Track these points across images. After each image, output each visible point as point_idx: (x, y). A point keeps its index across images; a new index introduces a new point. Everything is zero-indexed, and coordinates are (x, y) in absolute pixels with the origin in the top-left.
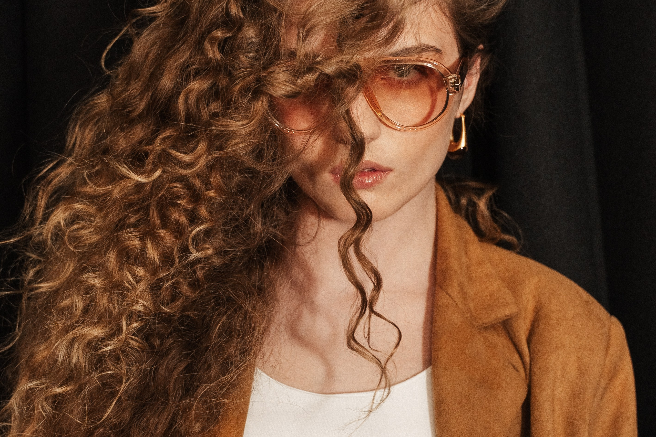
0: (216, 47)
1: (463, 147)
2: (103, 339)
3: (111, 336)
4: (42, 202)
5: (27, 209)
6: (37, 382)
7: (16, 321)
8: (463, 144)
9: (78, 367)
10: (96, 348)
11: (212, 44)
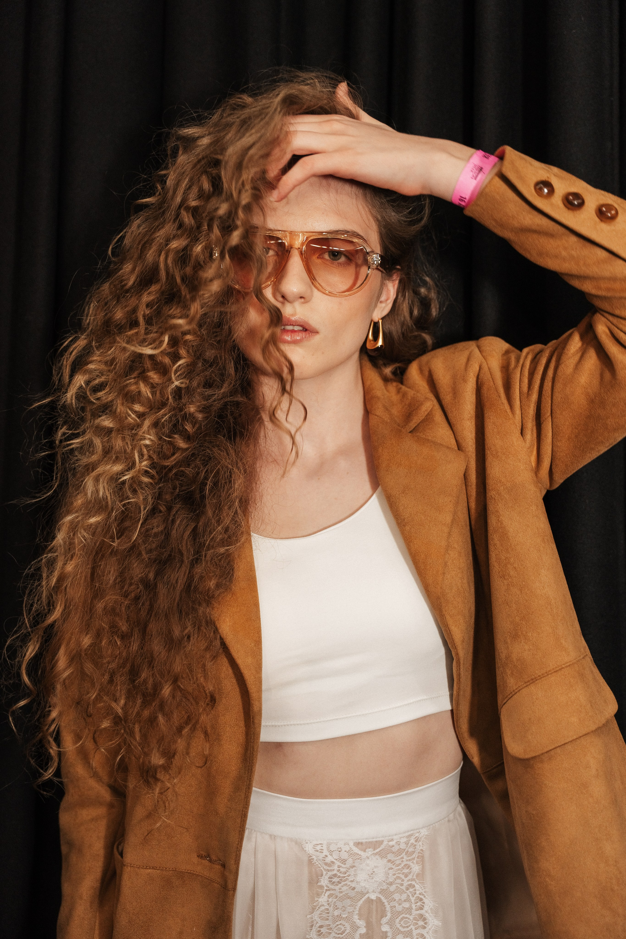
0: (190, 215)
1: (380, 346)
2: (122, 473)
3: (129, 469)
4: (67, 371)
5: (56, 378)
6: (74, 516)
7: (53, 472)
8: (380, 343)
9: (105, 499)
10: (117, 479)
11: (187, 212)
